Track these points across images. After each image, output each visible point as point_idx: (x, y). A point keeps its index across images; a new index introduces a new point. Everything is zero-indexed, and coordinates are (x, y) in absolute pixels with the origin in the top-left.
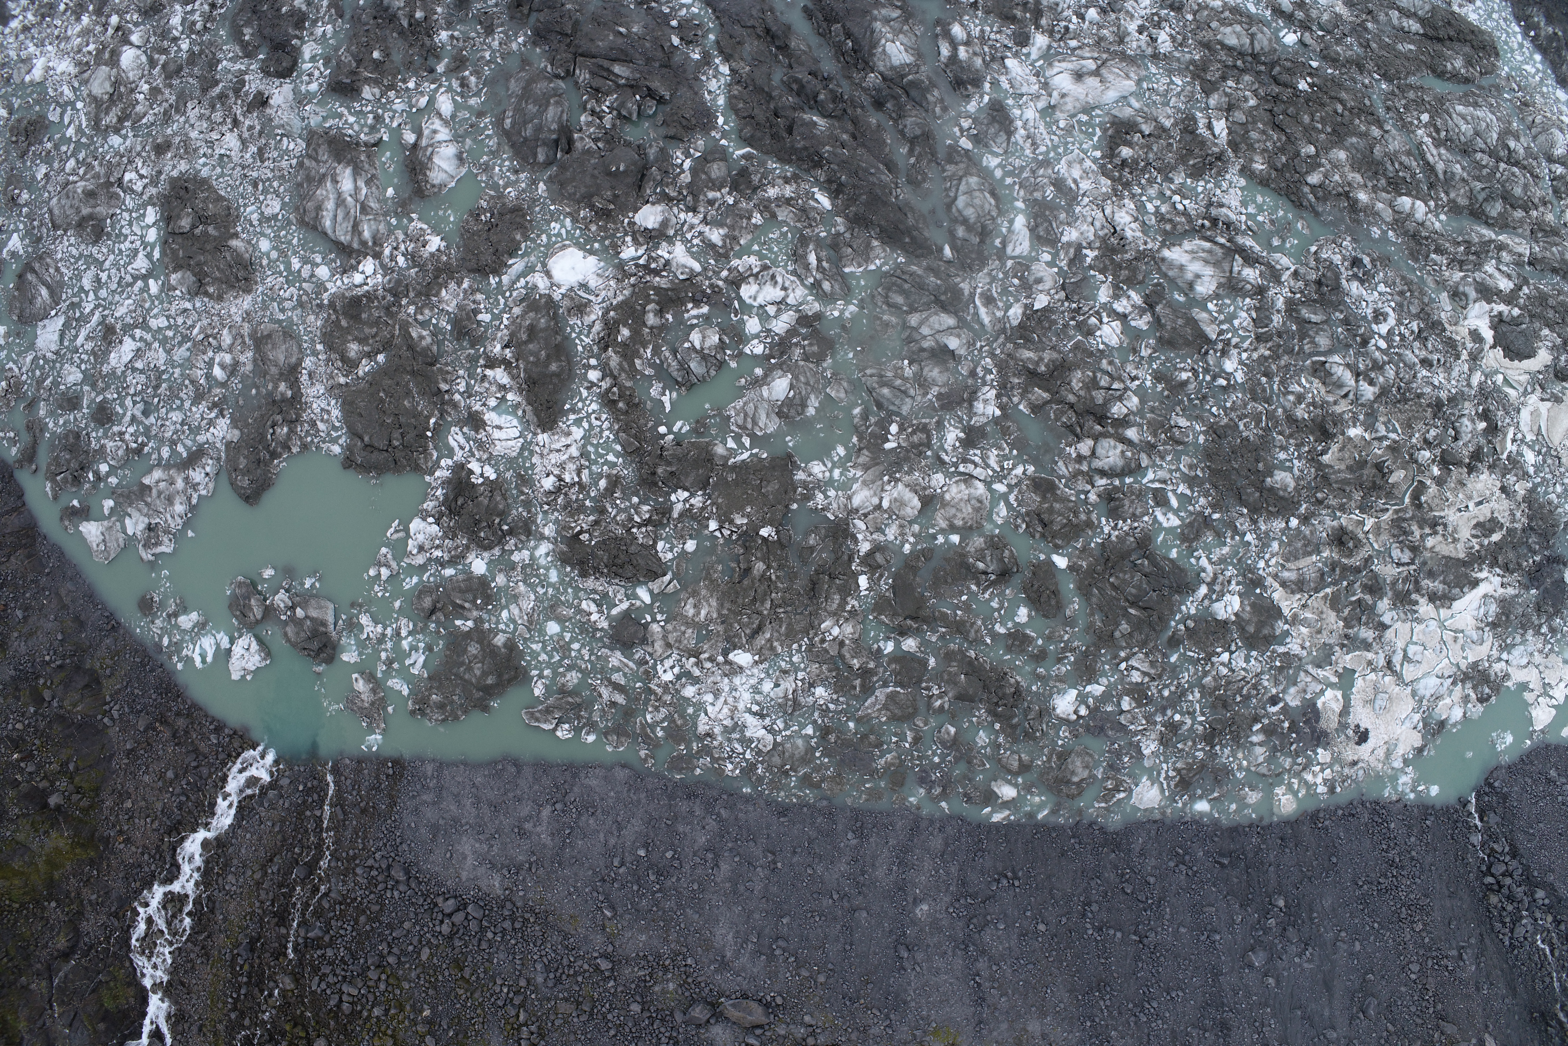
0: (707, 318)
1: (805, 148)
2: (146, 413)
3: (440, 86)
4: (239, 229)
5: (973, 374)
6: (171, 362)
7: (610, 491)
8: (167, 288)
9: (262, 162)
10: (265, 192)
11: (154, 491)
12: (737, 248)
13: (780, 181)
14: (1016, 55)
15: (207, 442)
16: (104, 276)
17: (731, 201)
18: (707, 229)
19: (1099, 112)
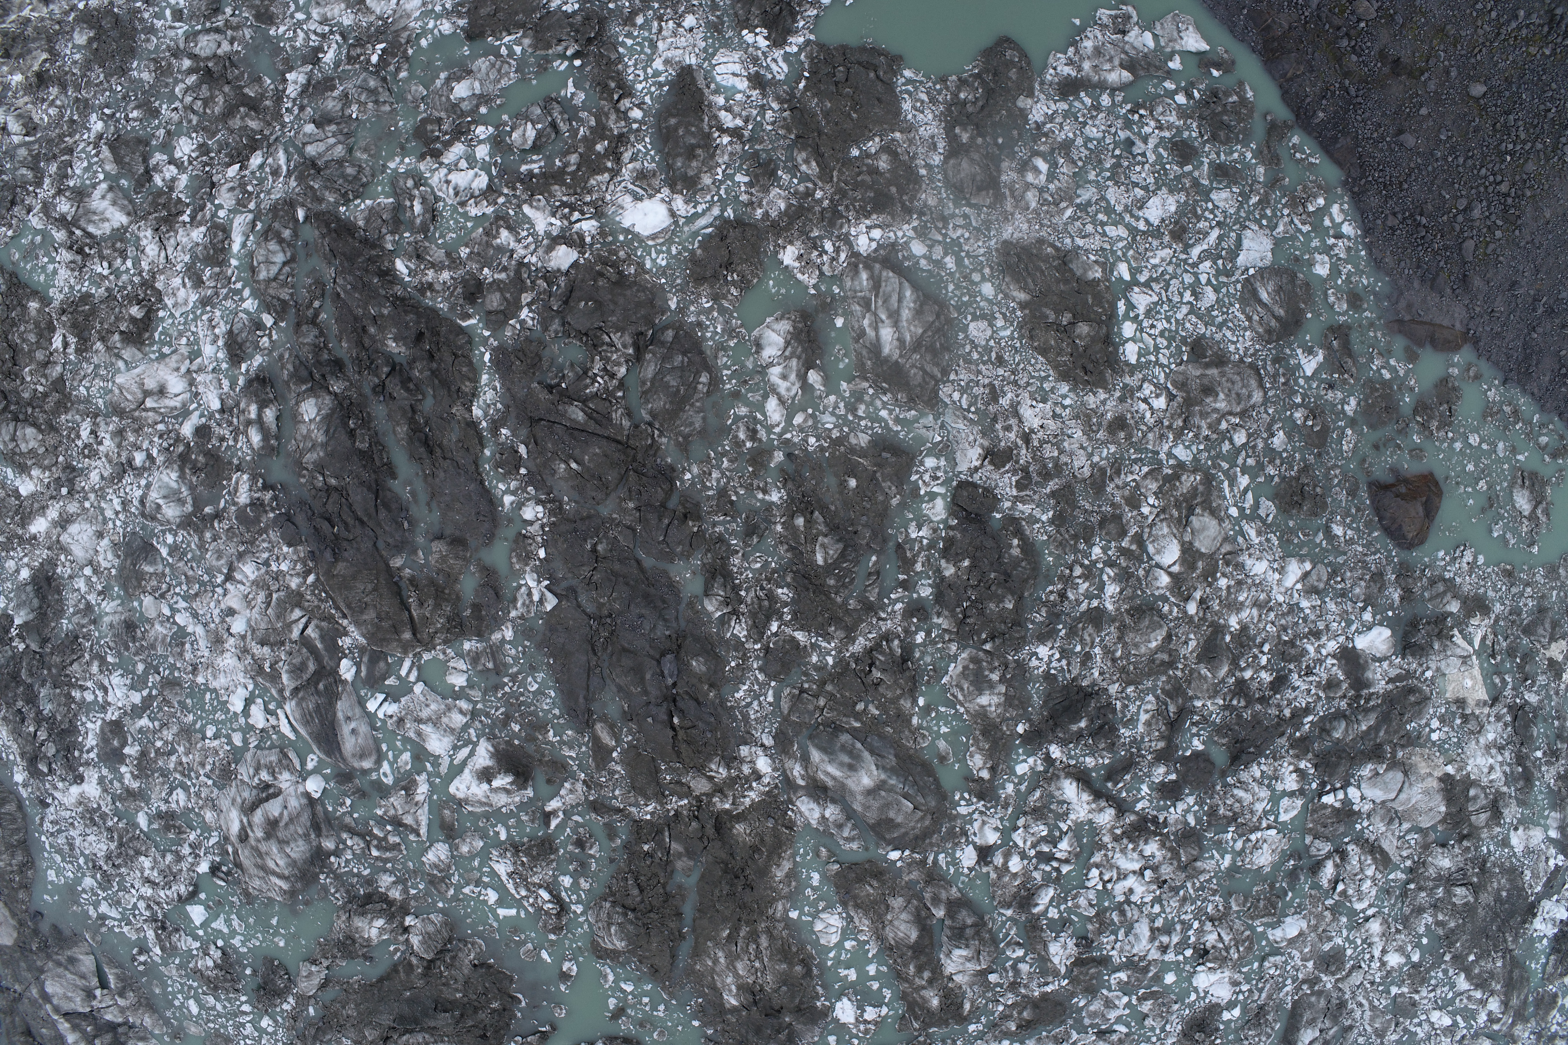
0: (524, 161)
1: (406, 312)
2: (1129, 143)
3: (780, 435)
4: (1019, 313)
5: (302, 108)
6: (1101, 188)
7: (634, 13)
8: (1108, 268)
9: (991, 386)
10: (988, 350)
11: (1116, 62)
12: (487, 224)
13: (438, 287)
14: (211, 416)
15: (1055, 102)
16: (1188, 296)
17: (486, 270)
18: (513, 245)
19: (153, 356)
